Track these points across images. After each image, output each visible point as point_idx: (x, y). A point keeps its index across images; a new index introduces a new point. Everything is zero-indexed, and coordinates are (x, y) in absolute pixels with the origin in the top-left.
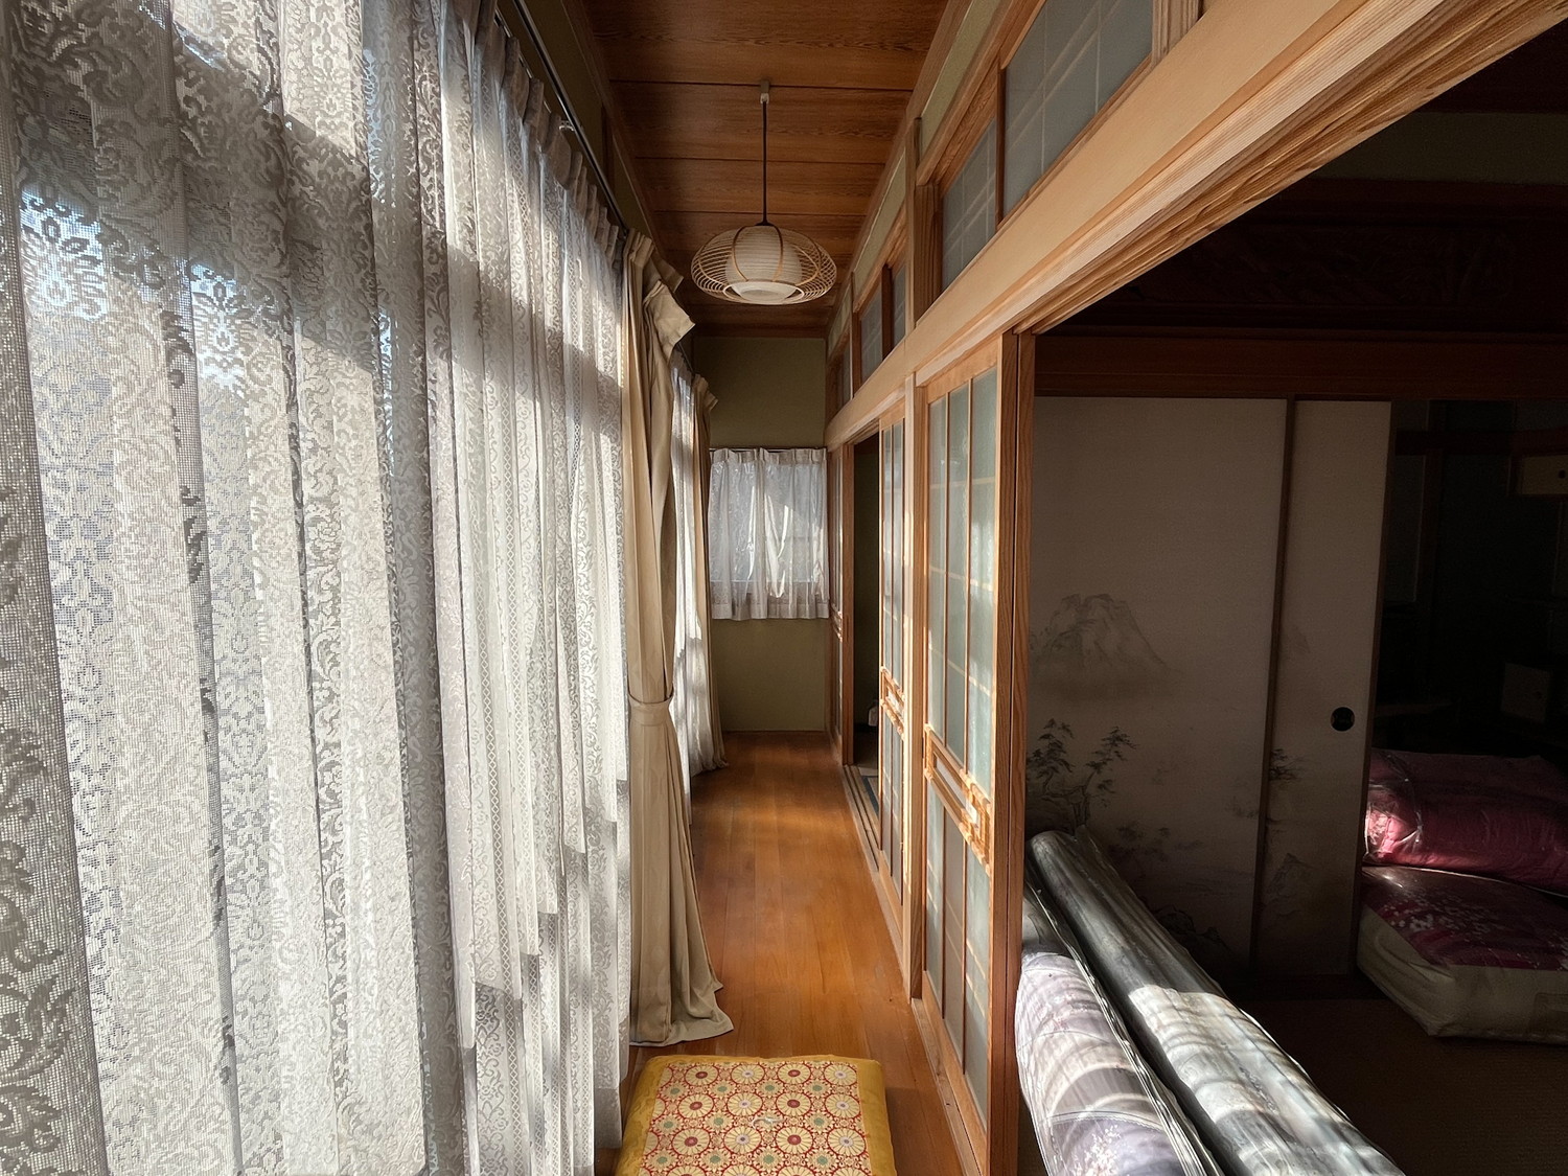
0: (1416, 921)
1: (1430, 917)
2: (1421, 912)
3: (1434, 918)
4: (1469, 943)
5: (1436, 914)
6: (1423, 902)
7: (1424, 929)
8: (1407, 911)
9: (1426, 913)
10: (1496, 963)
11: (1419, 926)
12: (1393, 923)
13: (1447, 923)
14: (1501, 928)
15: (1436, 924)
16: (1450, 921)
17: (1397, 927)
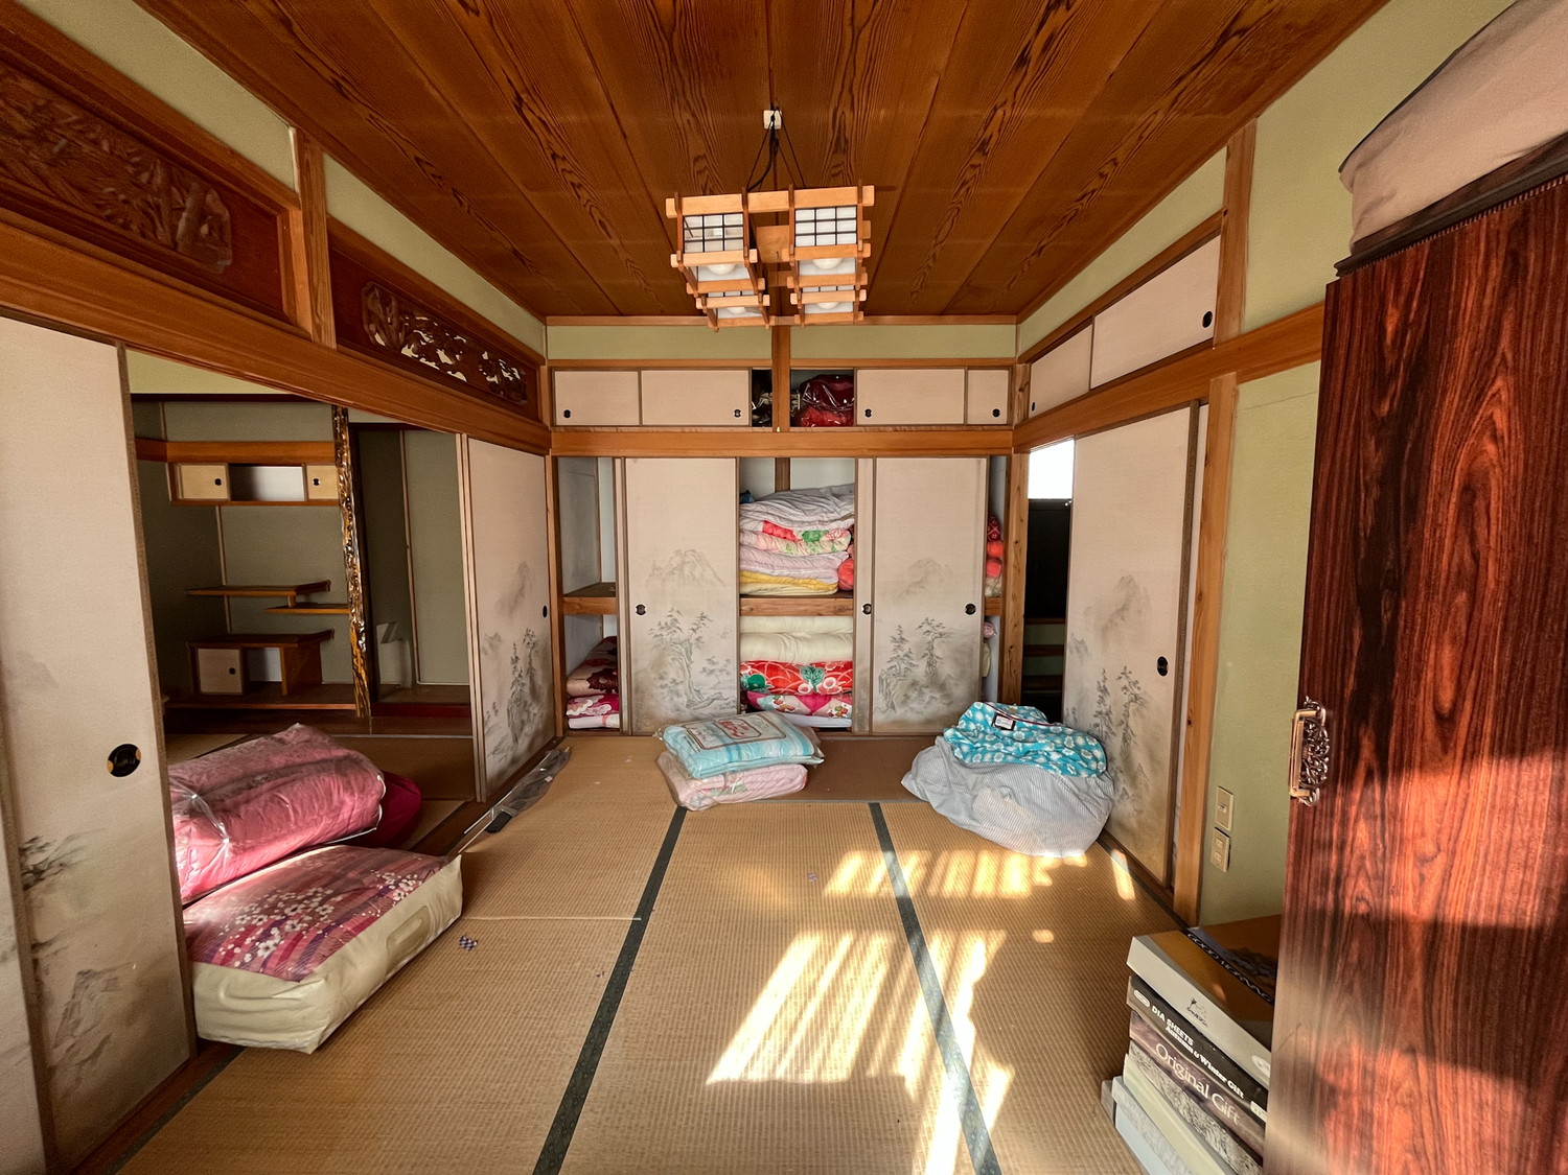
0: (263, 945)
1: (275, 931)
2: (264, 931)
3: (279, 929)
4: (323, 934)
5: (278, 924)
6: (260, 920)
7: (273, 948)
8: (248, 941)
9: (269, 930)
10: (349, 936)
11: (267, 948)
12: (237, 964)
13: (294, 927)
14: (339, 898)
15: (284, 935)
16: (295, 922)
17: (243, 965)
